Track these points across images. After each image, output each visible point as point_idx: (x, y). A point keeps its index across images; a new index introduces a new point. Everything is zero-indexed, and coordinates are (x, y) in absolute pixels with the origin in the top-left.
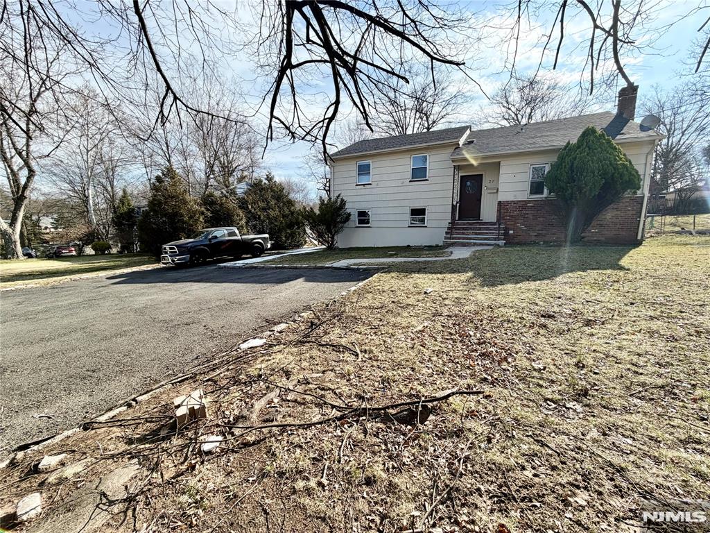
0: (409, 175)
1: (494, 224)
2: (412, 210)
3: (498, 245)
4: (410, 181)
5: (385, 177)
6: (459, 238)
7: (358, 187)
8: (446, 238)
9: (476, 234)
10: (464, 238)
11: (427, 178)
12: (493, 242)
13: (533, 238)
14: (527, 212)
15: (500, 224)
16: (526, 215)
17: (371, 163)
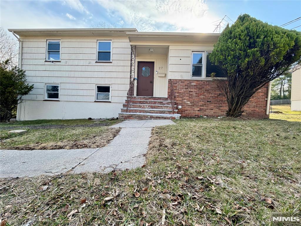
0: (95, 57)
1: (166, 99)
2: (98, 87)
3: (174, 118)
4: (96, 62)
5: (74, 57)
6: (136, 111)
7: (47, 63)
8: (123, 110)
9: (152, 107)
10: (140, 111)
11: (111, 61)
12: (169, 115)
13: (197, 113)
14: (192, 90)
15: (171, 99)
16: (191, 93)
17: (60, 43)
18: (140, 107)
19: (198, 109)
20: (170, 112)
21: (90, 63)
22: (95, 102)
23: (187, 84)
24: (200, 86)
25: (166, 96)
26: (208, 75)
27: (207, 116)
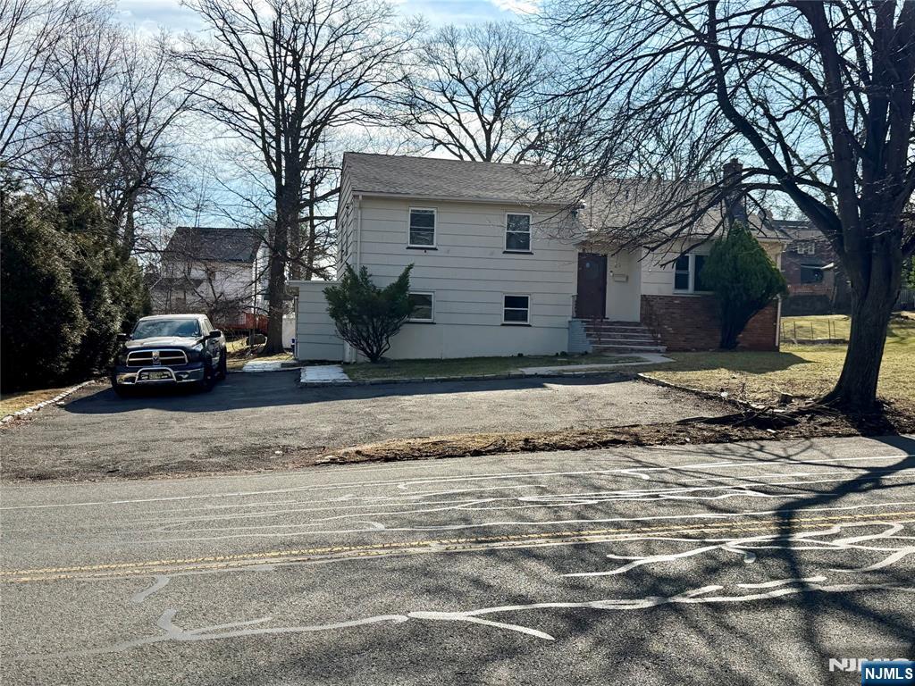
0: (502, 242)
1: (639, 324)
2: (506, 298)
4: (504, 252)
7: (409, 252)
11: (531, 250)
13: (682, 343)
14: (674, 311)
15: (646, 324)
16: (673, 315)
17: (435, 213)
18: (609, 336)
19: (683, 339)
20: (651, 344)
21: (492, 254)
22: (503, 325)
23: (667, 301)
24: (686, 303)
25: (638, 319)
26: (697, 288)
27: (696, 349)
